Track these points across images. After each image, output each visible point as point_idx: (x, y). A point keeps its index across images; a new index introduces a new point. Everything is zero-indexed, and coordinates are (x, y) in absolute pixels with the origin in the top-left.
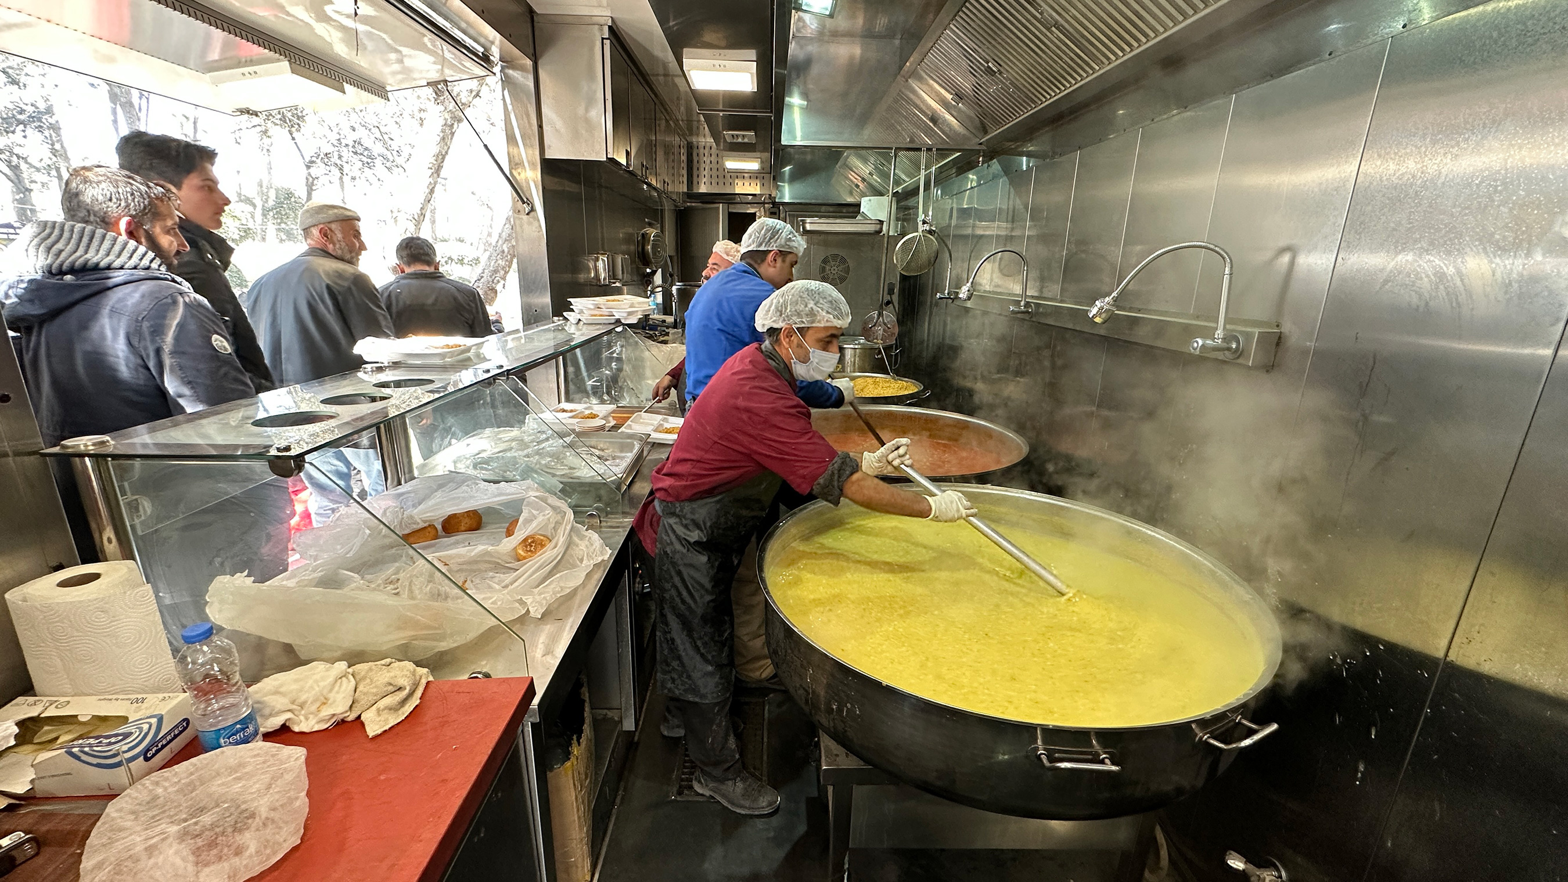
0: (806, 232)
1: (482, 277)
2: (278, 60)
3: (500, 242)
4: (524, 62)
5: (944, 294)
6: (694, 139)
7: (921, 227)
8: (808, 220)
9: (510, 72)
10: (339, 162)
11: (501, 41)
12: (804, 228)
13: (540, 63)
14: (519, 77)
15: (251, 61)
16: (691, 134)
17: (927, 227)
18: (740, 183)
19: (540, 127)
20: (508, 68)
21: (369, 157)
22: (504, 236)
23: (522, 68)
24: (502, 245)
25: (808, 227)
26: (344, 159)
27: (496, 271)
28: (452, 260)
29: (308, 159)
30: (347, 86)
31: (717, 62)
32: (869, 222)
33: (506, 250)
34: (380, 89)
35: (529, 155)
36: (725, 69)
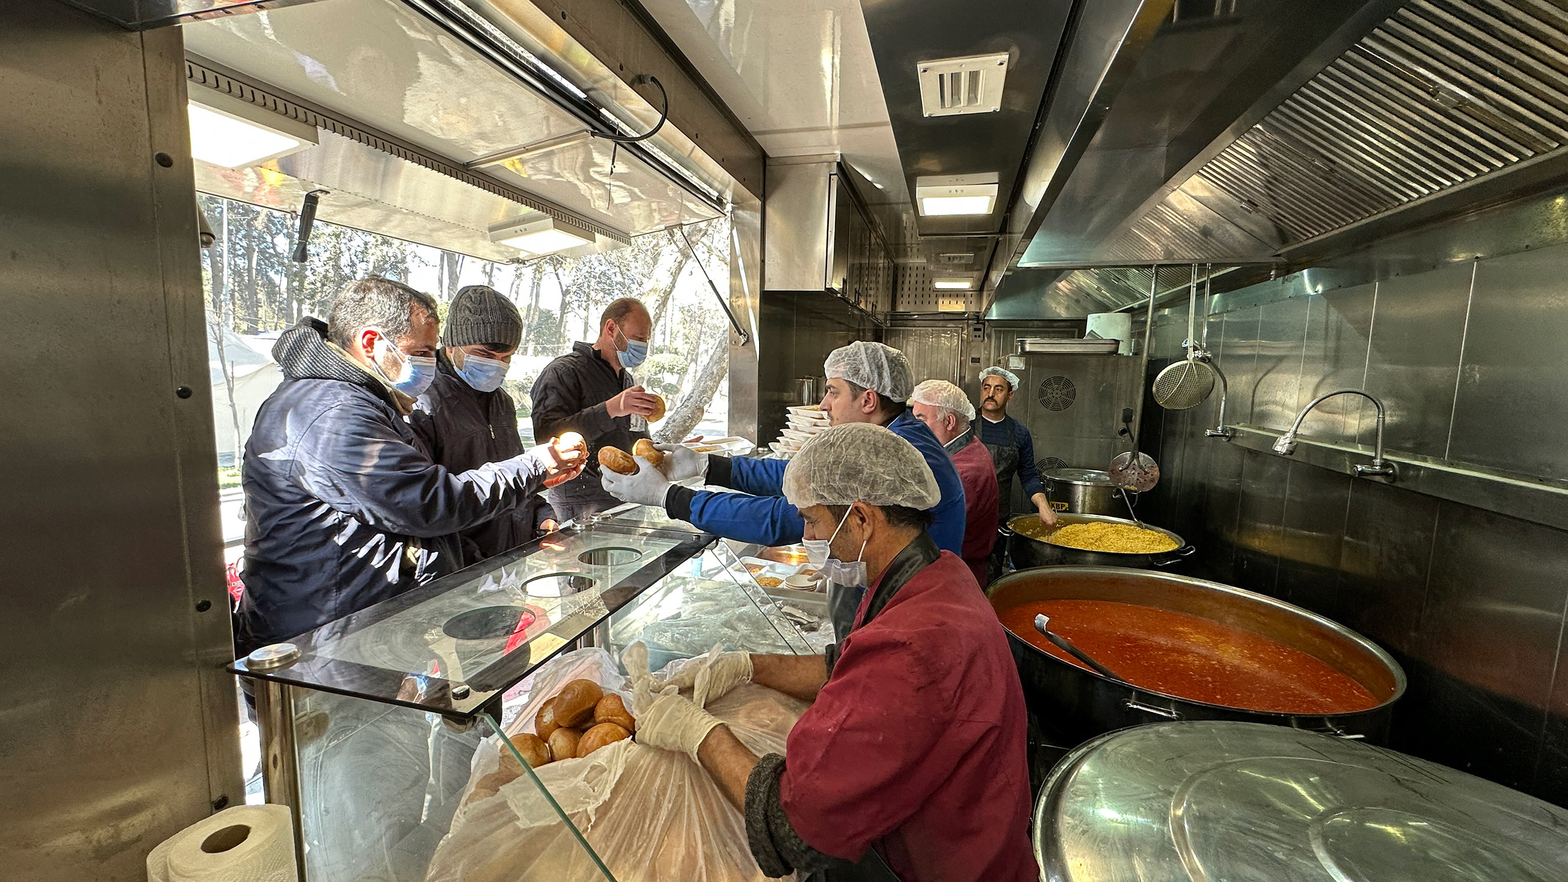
0: (1024, 353)
1: (692, 397)
2: (545, 218)
3: (711, 364)
4: (753, 202)
5: (1217, 430)
6: (901, 261)
7: (1191, 355)
8: (1028, 340)
9: (740, 212)
10: (587, 290)
11: (735, 185)
12: (1023, 349)
13: (767, 203)
14: (748, 216)
15: (524, 220)
16: (897, 257)
17: (1199, 354)
18: (946, 302)
19: (763, 261)
20: (738, 208)
21: (610, 285)
22: (715, 358)
23: (752, 208)
24: (712, 367)
25: (1028, 348)
26: (591, 288)
27: (704, 392)
28: (665, 369)
29: (564, 288)
30: (598, 236)
31: (953, 188)
32: (1103, 342)
33: (715, 372)
34: (626, 236)
35: (749, 287)
36: (962, 194)
